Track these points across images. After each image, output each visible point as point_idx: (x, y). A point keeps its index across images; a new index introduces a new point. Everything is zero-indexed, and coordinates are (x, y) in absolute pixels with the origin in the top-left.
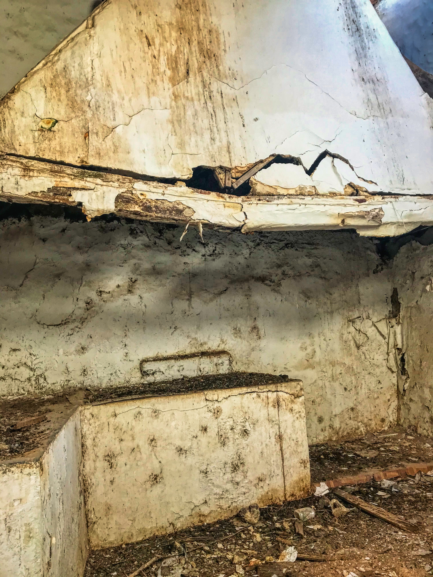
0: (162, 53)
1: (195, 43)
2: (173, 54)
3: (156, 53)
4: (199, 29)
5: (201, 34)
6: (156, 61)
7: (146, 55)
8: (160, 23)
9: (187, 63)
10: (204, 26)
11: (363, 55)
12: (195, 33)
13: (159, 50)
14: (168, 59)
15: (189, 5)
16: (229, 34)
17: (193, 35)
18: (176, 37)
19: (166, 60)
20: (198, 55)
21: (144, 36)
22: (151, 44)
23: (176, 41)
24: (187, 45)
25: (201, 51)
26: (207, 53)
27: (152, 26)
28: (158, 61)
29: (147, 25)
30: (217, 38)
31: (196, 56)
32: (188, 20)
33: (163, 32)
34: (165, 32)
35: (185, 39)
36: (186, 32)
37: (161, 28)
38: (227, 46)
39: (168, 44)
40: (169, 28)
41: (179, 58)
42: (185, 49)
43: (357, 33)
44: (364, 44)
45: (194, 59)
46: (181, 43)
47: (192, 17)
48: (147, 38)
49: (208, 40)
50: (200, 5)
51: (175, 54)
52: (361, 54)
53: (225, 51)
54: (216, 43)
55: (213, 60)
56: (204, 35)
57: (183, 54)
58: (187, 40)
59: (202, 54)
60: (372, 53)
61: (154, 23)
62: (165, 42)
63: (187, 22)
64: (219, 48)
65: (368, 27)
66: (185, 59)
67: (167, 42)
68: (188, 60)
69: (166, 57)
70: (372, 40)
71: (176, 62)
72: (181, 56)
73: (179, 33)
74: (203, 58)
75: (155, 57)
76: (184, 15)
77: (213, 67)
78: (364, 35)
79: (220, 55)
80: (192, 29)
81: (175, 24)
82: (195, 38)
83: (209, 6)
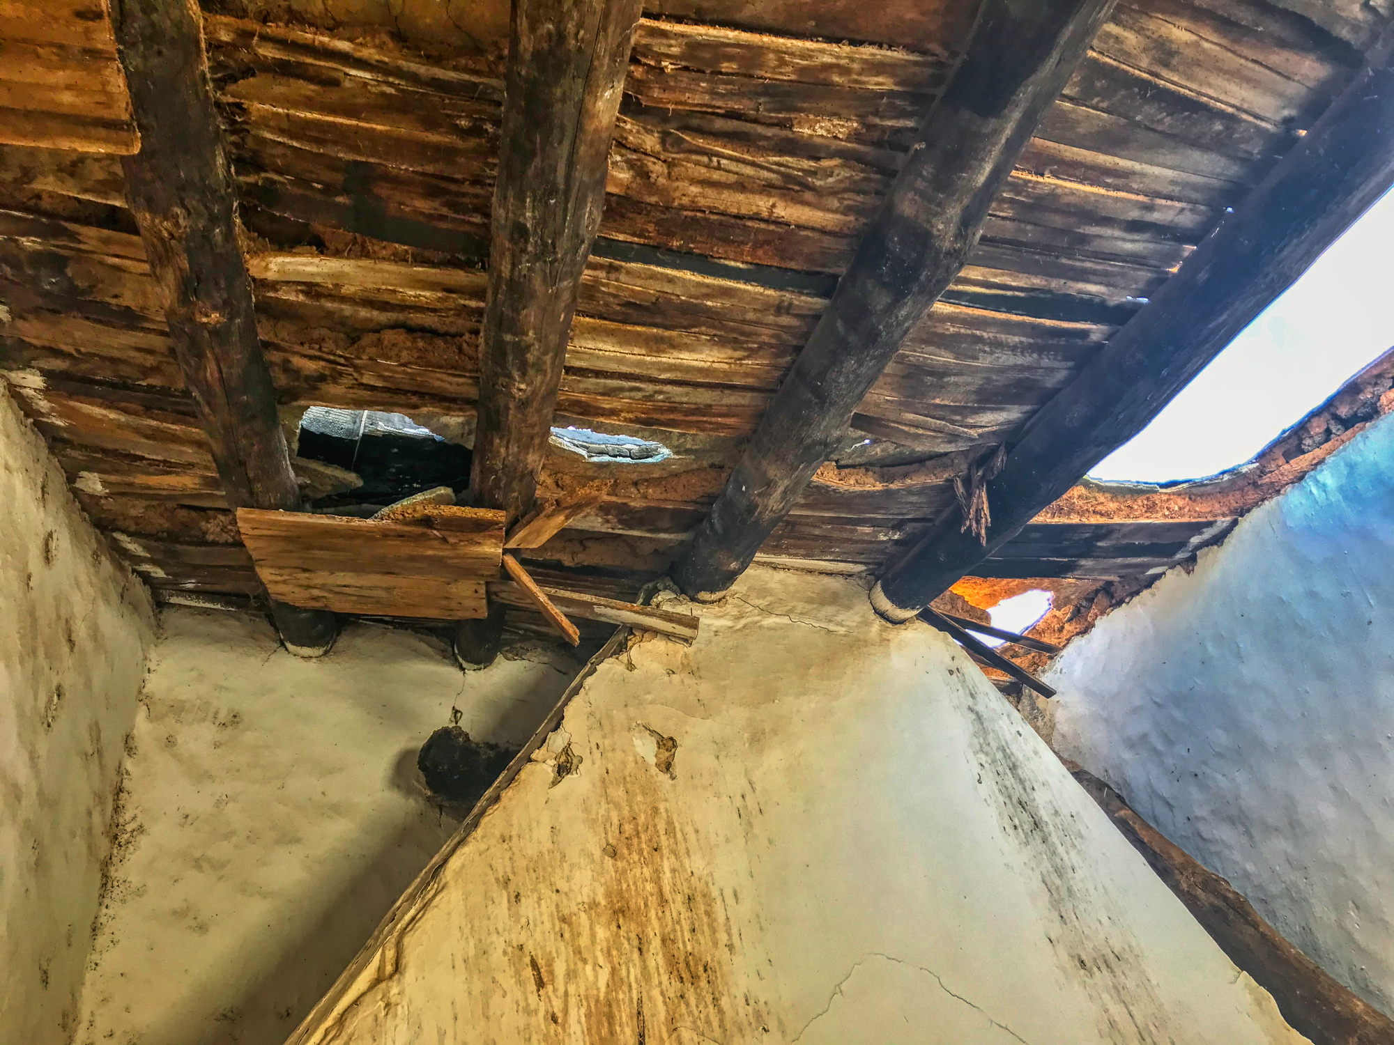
0: (573, 1001)
1: (656, 943)
2: (602, 995)
3: (557, 1005)
4: (663, 901)
5: (668, 913)
6: (560, 1030)
7: (533, 1020)
8: (566, 912)
9: (639, 1013)
10: (675, 891)
11: (1064, 893)
12: (652, 914)
13: (566, 994)
14: (588, 1016)
15: (635, 841)
16: (735, 895)
17: (649, 921)
18: (607, 940)
19: (583, 1019)
20: (665, 978)
21: (527, 960)
22: (545, 980)
23: (609, 953)
24: (636, 955)
25: (672, 962)
26: (687, 964)
27: (548, 925)
28: (564, 1030)
29: (535, 926)
30: (708, 914)
31: (660, 983)
32: (635, 883)
33: (576, 935)
34: (579, 934)
35: (628, 940)
36: (631, 920)
37: (570, 924)
38: (735, 932)
39: (589, 968)
40: (590, 919)
41: (618, 1001)
42: (632, 970)
43: (1037, 834)
44: (1058, 861)
45: (656, 993)
46: (621, 954)
47: (645, 869)
48: (534, 964)
49: (686, 927)
50: (662, 832)
51: (607, 993)
52: (1057, 888)
53: (730, 947)
54: (706, 928)
55: (703, 983)
56: (675, 914)
57: (625, 988)
58: (635, 942)
59: (675, 973)
60: (1082, 880)
61: (551, 915)
62: (580, 964)
63: (633, 888)
64: (715, 944)
65: (1056, 813)
66: (631, 999)
67: (585, 961)
68: (640, 1001)
69: (583, 1011)
70: (1074, 846)
71: (610, 1018)
72: (621, 996)
73: (614, 927)
74: (679, 985)
75: (554, 1019)
76: (624, 871)
77: (706, 1006)
78: (1053, 834)
79: (719, 963)
80: (646, 905)
81: (603, 903)
82: (654, 931)
83: (682, 831)
